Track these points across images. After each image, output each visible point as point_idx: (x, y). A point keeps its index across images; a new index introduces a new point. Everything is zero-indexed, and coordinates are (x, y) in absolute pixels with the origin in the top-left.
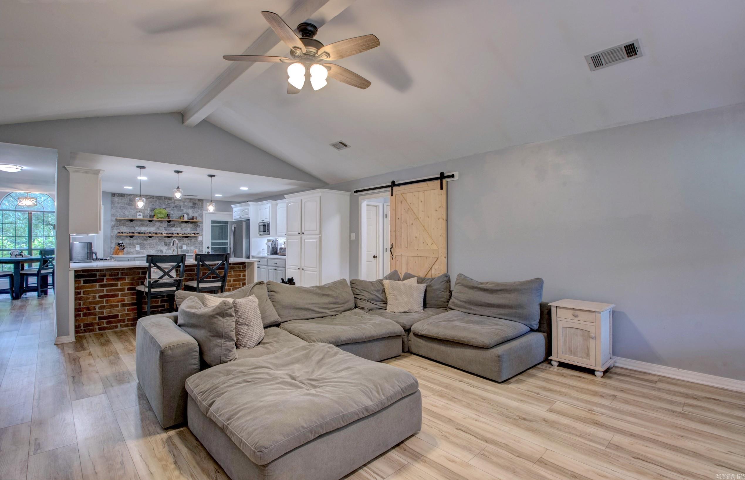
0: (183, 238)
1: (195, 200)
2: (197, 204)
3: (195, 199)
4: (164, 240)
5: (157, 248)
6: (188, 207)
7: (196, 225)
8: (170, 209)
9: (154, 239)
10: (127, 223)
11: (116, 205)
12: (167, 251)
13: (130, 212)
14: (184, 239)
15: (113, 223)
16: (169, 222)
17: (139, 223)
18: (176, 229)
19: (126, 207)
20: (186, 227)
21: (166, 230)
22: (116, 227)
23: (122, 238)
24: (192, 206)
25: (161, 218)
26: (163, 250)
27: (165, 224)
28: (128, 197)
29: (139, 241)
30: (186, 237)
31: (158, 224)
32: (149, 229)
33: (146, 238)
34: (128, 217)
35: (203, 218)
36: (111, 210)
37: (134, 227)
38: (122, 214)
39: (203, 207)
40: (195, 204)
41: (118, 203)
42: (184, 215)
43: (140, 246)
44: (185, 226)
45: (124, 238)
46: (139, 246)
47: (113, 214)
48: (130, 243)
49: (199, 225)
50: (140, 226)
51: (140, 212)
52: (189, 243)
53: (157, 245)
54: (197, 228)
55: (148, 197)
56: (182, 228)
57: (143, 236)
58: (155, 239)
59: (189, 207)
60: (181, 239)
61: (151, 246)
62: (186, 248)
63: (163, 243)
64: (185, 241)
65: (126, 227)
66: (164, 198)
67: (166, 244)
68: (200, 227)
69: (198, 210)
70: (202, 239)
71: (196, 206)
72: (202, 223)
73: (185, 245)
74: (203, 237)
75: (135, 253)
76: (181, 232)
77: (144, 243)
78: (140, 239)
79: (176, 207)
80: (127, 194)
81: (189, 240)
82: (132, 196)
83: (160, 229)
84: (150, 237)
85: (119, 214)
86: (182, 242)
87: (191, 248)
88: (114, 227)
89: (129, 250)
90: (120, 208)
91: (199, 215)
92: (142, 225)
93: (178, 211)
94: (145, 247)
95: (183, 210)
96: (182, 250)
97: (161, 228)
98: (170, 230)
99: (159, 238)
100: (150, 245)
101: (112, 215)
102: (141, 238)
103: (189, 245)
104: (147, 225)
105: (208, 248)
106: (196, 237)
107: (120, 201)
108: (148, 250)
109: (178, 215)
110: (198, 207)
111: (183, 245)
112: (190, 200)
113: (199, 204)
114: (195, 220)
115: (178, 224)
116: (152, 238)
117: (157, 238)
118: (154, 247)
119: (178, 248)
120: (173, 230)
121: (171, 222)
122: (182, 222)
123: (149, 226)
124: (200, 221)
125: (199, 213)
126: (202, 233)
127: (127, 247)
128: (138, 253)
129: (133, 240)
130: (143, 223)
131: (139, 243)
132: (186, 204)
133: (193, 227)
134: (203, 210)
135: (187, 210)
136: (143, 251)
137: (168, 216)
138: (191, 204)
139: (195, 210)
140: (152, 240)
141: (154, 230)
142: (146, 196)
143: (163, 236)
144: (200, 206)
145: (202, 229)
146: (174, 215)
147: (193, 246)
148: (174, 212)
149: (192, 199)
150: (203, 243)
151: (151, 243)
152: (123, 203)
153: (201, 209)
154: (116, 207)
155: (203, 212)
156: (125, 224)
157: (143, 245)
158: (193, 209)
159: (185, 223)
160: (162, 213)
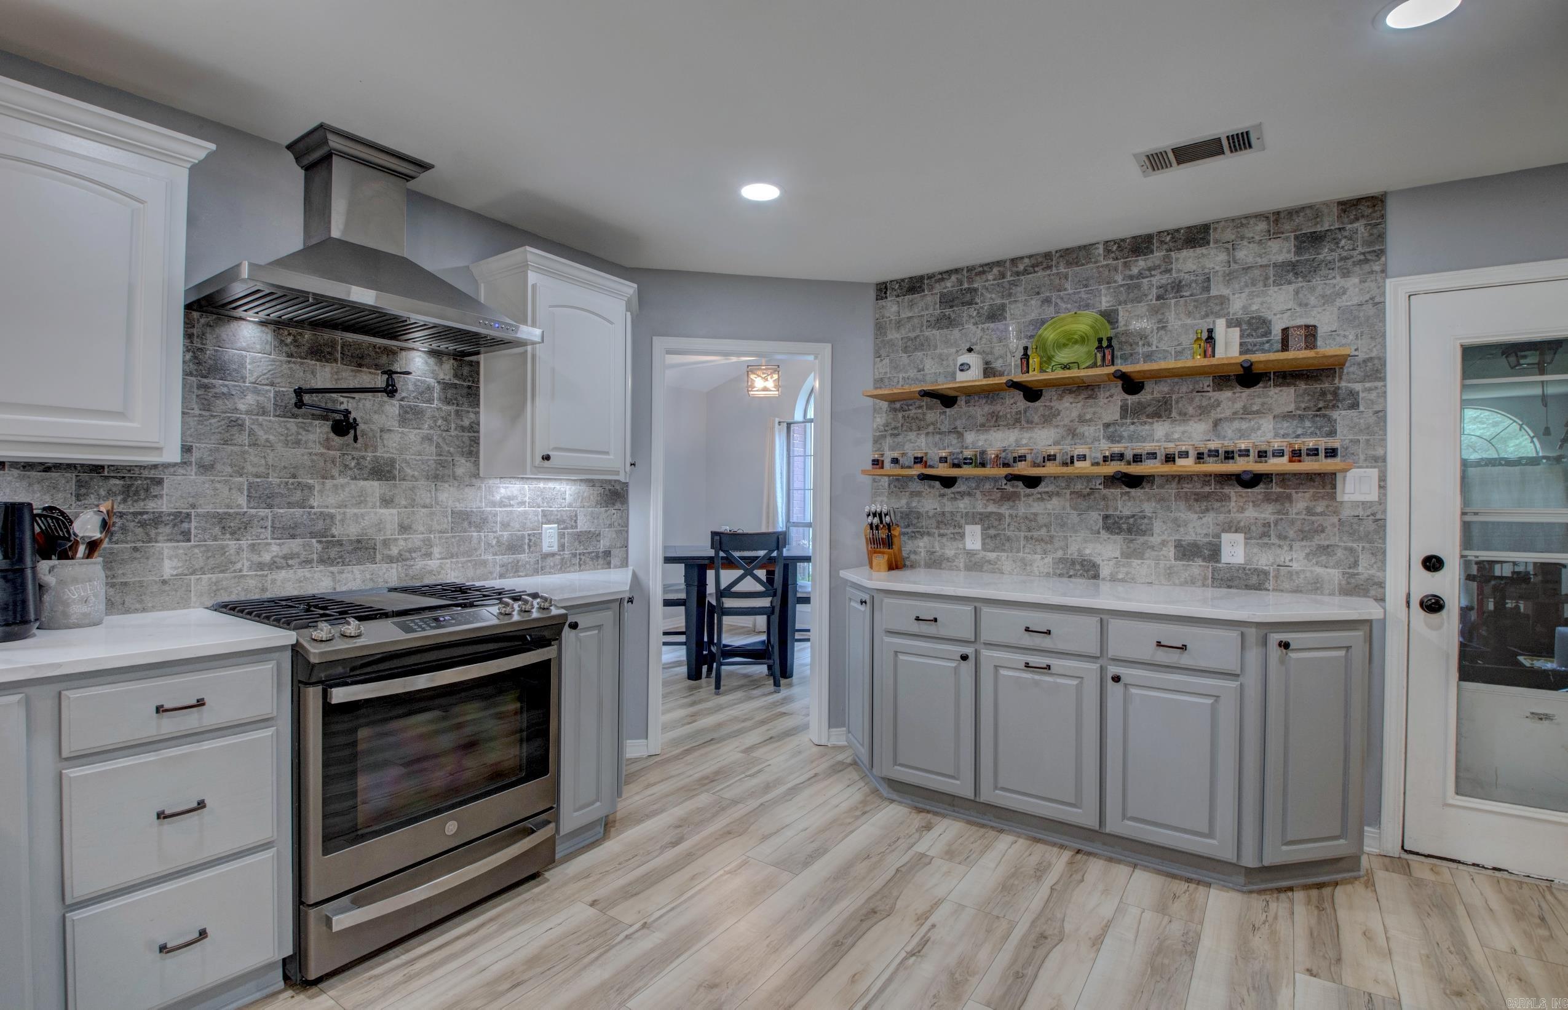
0: (1227, 490)
1: (1313, 211)
2: (1336, 241)
3: (1311, 207)
4: (1104, 498)
5: (1065, 547)
6: (1257, 272)
7: (1323, 393)
8: (1142, 308)
9: (1050, 495)
10: (930, 413)
11: (890, 337)
12: (1118, 565)
13: (941, 358)
14: (1234, 492)
15: (880, 420)
16: (1131, 384)
17: (980, 411)
18: (1178, 431)
19: (927, 339)
20: (1247, 413)
21: (1112, 438)
22: (889, 440)
24: (1291, 257)
25: (1066, 367)
26: (1098, 560)
27: (1109, 404)
28: (938, 288)
29: (980, 505)
30: (1250, 481)
31: (1070, 408)
32: (1026, 436)
33: (1009, 488)
34: (933, 381)
35: (1379, 336)
36: (875, 364)
37: (960, 435)
38: (912, 373)
39: (1381, 253)
40: (1312, 240)
41: (899, 324)
42: (1210, 331)
43: (984, 529)
44: (1239, 405)
45: (916, 487)
46: (978, 528)
47: (882, 380)
48: (944, 513)
49: (1353, 394)
50: (983, 425)
51: (970, 350)
52: (1267, 525)
53: (1063, 525)
54: (1335, 414)
55: (1021, 267)
56: (1216, 424)
57: (995, 479)
58: (1058, 494)
59: (1271, 272)
60: (1206, 497)
61: (1035, 534)
62: (1248, 561)
63: (1095, 517)
64: (1242, 510)
65: (927, 434)
66: (1108, 251)
67: (1112, 525)
68: (1355, 406)
69: (1339, 281)
70: (1374, 496)
71: (1325, 254)
72: (1375, 371)
73: (1240, 537)
74: (1382, 478)
75: (962, 565)
76: (1213, 445)
77: (1000, 517)
78: (983, 493)
79: (1178, 287)
80: (930, 277)
81: (1268, 499)
82: (954, 278)
83: (1081, 434)
84: (1032, 482)
85: (902, 375)
86: (1221, 517)
87: (1284, 556)
88: (884, 437)
89: (937, 548)
90: (905, 349)
91: (1348, 316)
92: (995, 421)
93: (1189, 314)
94: (1008, 539)
95: (1223, 300)
96: (1214, 570)
97: (1088, 431)
98: (1144, 440)
99: (1079, 487)
100: (1029, 530)
101: (879, 382)
102: (988, 486)
103: (1265, 534)
104: (1017, 421)
105: (1433, 564)
106: (1326, 481)
107: (906, 314)
108: (1021, 554)
109: (1187, 339)
110: (1343, 259)
111: (1226, 537)
112: (1276, 221)
113: (1346, 234)
114: (1297, 354)
115: (1192, 400)
116: (1041, 488)
117: (1068, 487)
118: (1052, 537)
119: (1187, 551)
120: (1158, 441)
121: (1149, 386)
122: (1208, 382)
123: (1028, 422)
124: (1362, 356)
125: (1344, 301)
126: (1380, 452)
127: (929, 534)
128: (975, 565)
129: (955, 499)
130: (998, 408)
131: (981, 514)
132: (1245, 254)
133: (1292, 407)
134: (1383, 271)
135: (1251, 295)
136: (998, 559)
137: (1100, 348)
138: (1281, 251)
139: (1317, 282)
140: (1042, 499)
141: (1050, 442)
142: (1014, 261)
143: (1088, 478)
144: (1360, 249)
145: (1381, 416)
146: (1162, 343)
147: (1297, 545)
148: (1163, 327)
149: (1291, 213)
150: (1380, 524)
151: (1036, 515)
152: (916, 321)
153: (1366, 267)
154: (891, 344)
155: (1382, 289)
156: (924, 420)
157: (996, 523)
158: (1290, 283)
159: (1238, 389)
160: (1076, 337)
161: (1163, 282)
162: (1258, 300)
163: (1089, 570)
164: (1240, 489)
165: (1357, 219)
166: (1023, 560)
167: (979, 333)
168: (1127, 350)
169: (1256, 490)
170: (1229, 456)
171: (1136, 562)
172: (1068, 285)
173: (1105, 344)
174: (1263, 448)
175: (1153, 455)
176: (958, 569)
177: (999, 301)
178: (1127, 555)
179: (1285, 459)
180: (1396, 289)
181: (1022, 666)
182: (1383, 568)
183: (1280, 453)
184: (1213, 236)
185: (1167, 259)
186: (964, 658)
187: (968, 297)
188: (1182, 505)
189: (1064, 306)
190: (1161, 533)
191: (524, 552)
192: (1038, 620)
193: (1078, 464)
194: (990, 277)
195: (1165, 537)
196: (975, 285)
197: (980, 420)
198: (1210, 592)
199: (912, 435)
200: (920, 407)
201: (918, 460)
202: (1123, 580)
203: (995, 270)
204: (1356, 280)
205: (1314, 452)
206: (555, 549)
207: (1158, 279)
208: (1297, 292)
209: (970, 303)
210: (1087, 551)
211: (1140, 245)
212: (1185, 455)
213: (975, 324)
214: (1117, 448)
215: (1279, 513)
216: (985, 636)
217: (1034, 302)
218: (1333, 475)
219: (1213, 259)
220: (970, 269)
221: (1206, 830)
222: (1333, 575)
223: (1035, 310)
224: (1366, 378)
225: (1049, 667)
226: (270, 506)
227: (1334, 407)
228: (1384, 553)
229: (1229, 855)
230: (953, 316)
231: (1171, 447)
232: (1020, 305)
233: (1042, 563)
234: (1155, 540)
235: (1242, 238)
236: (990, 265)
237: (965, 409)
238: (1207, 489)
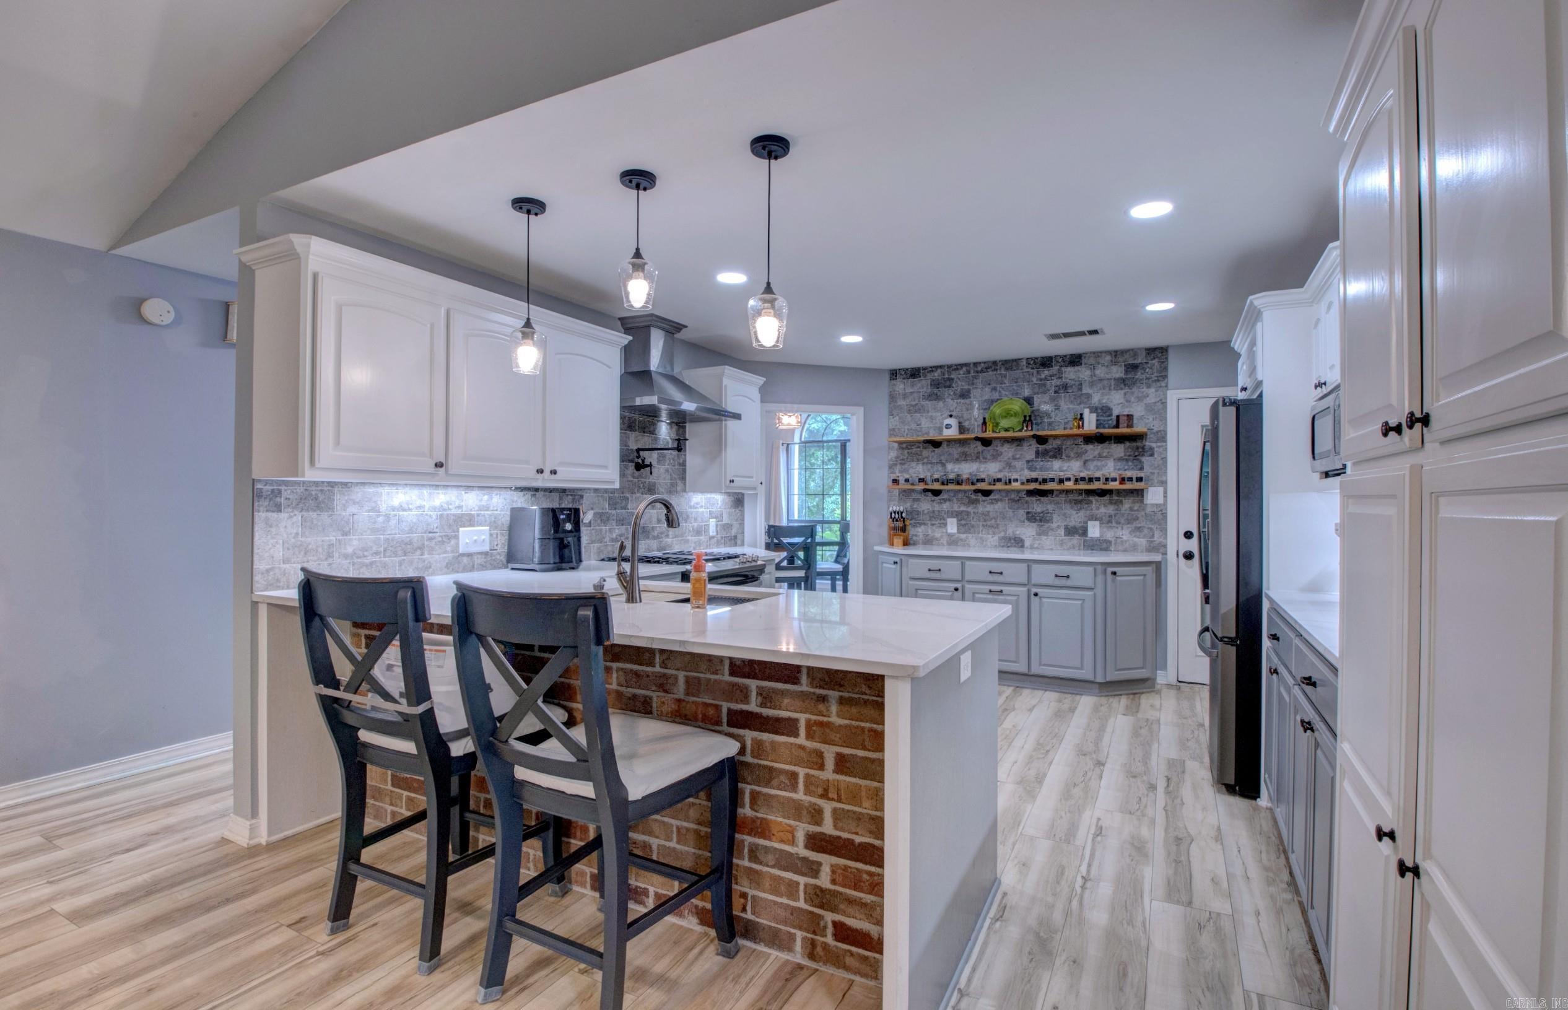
0: (1091, 498)
1: (1133, 352)
2: (1144, 369)
3: (1132, 350)
4: (1027, 502)
5: (1005, 531)
6: (1106, 382)
7: (1138, 448)
8: (1046, 397)
9: (997, 501)
10: (925, 453)
11: (899, 403)
12: (1034, 539)
13: (932, 418)
14: (1094, 499)
15: (893, 454)
16: (1041, 440)
17: (956, 451)
18: (1066, 465)
19: (923, 406)
20: (1100, 456)
21: (1031, 469)
22: (899, 467)
23: (914, 495)
24: (1123, 376)
25: (1006, 430)
26: (1023, 537)
27: (1029, 451)
28: (929, 376)
29: (956, 507)
30: (1102, 493)
31: (1008, 451)
32: (983, 466)
33: (973, 497)
34: (928, 433)
35: (1164, 420)
36: (889, 419)
37: (944, 465)
38: (914, 426)
39: (1165, 377)
40: (1133, 368)
41: (905, 396)
42: (1081, 415)
43: (959, 521)
44: (1096, 453)
45: (918, 496)
46: (954, 520)
47: (894, 430)
48: (934, 512)
49: (1152, 449)
50: (957, 459)
51: (951, 416)
52: (1110, 516)
53: (1004, 518)
54: (1143, 459)
55: (979, 369)
56: (1085, 462)
57: (965, 491)
58: (1001, 500)
59: (1113, 382)
60: (1081, 502)
61: (989, 523)
62: (1101, 536)
63: (1022, 513)
64: (1098, 509)
65: (923, 464)
66: (1028, 364)
67: (1031, 518)
68: (1152, 455)
69: (1146, 390)
70: (1161, 501)
71: (1139, 376)
72: (1162, 437)
73: (1097, 523)
74: (1165, 492)
75: (945, 542)
76: (1082, 475)
77: (968, 513)
78: (959, 500)
79: (1065, 387)
80: (925, 369)
81: (1111, 503)
82: (939, 371)
83: (1015, 467)
84: (987, 493)
85: (906, 427)
86: (1088, 512)
87: (1119, 533)
88: (896, 465)
89: (930, 532)
90: (909, 412)
91: (1151, 408)
92: (965, 457)
93: (1072, 402)
94: (973, 526)
95: (1089, 396)
96: (1085, 541)
97: (1019, 464)
98: (1047, 470)
99: (1013, 496)
100: (985, 521)
101: (892, 432)
102: (960, 495)
103: (1110, 522)
104: (977, 458)
105: (1188, 535)
106: (1139, 493)
107: (909, 390)
108: (980, 535)
109: (1070, 416)
110: (1147, 379)
111: (1090, 523)
112: (1116, 356)
113: (1149, 365)
114: (1123, 430)
115: (1073, 449)
116: (991, 497)
117: (1007, 496)
118: (998, 525)
119: (1070, 531)
120: (1055, 471)
121: (1050, 441)
122: (1081, 439)
123: (984, 458)
124: (1156, 429)
125: (1148, 401)
126: (1164, 479)
127: (924, 524)
128: (953, 542)
129: (941, 503)
130: (966, 449)
131: (957, 512)
132: (1100, 372)
133: (1122, 455)
134: (1166, 386)
135: (1103, 394)
136: (967, 538)
137: (1025, 421)
138: (1118, 372)
139: (1135, 389)
140: (992, 503)
141: (997, 470)
142: (975, 364)
143: (1018, 491)
144: (1156, 374)
145: (1164, 460)
146: (1057, 418)
147: (1125, 527)
148: (1057, 408)
149: (1123, 352)
150: (1164, 515)
151: (989, 512)
152: (915, 395)
153: (1158, 384)
154: (900, 407)
155: (1165, 395)
156: (921, 455)
157: (966, 517)
158: (1122, 389)
159: (1096, 444)
160: (1012, 412)
161: (1058, 383)
162: (1106, 397)
163: (1018, 543)
164: (1097, 497)
165: (1154, 358)
166: (981, 538)
167: (955, 405)
168: (1039, 420)
169: (1105, 498)
170: (1091, 480)
171: (1044, 538)
172: (1006, 381)
173: (1028, 418)
174: (1108, 476)
175: (1053, 480)
176: (943, 545)
177: (966, 387)
178: (1039, 534)
179: (1117, 483)
180: (1172, 396)
181: (988, 592)
182: (1166, 538)
183: (1114, 480)
184: (1084, 361)
185: (1060, 372)
186: (956, 589)
187: (948, 383)
188: (1068, 506)
189: (1003, 392)
190: (1057, 522)
191: (702, 535)
192: (996, 567)
193: (1014, 484)
194: (961, 372)
195: (1059, 524)
196: (952, 376)
197: (956, 456)
198: (1082, 552)
199: (914, 464)
200: (919, 447)
201: (921, 480)
202: (1037, 548)
203: (964, 369)
204: (1153, 390)
205: (1130, 479)
206: (715, 534)
207: (1056, 382)
208: (1125, 394)
209: (950, 387)
210: (1018, 532)
211: (1046, 362)
212: (1069, 479)
213: (952, 399)
214: (1034, 475)
215: (1117, 510)
216: (967, 578)
217: (987, 389)
218: (1142, 490)
219: (1082, 373)
220: (949, 367)
221: (1079, 666)
222: (1142, 542)
223: (987, 394)
224: (1158, 440)
225: (1001, 591)
226: (615, 509)
227: (1143, 455)
228: (1166, 530)
229: (1090, 677)
230: (939, 394)
231: (1062, 475)
232: (979, 390)
233: (993, 539)
234: (1054, 525)
235: (1099, 363)
236: (962, 365)
237: (947, 449)
238: (1080, 497)
